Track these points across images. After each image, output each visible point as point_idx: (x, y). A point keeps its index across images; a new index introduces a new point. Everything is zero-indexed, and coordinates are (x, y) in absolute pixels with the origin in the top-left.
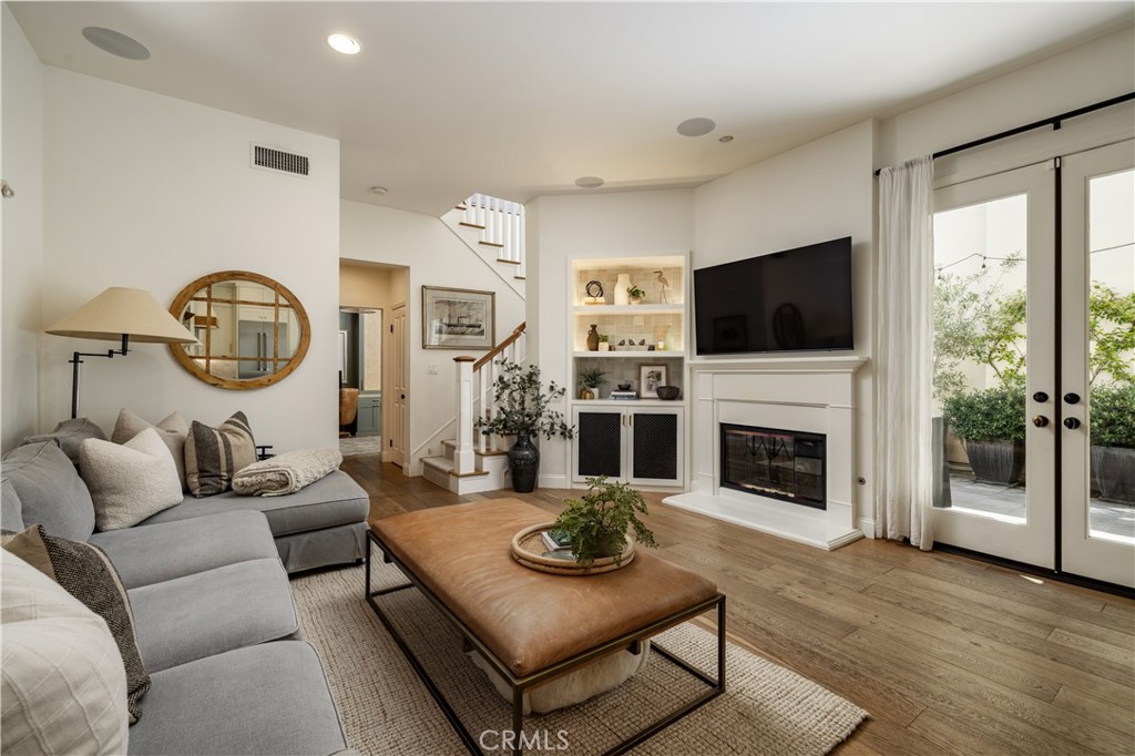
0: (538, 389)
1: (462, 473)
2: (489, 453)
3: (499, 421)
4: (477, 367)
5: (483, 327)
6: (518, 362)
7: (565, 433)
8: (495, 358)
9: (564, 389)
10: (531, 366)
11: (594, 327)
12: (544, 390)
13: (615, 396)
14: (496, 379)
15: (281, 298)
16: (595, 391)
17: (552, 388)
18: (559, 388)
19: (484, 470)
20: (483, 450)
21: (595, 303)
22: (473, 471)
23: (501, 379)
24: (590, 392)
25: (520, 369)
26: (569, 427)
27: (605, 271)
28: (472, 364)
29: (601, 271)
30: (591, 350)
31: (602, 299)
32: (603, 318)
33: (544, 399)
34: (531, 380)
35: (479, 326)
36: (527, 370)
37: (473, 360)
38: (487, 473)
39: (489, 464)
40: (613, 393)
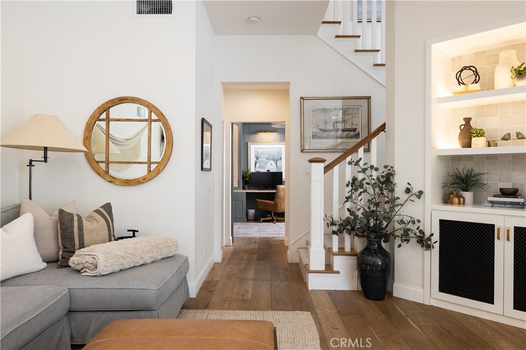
0: (392, 191)
1: (311, 268)
2: (342, 251)
3: (347, 221)
4: (327, 169)
5: (359, 129)
6: (374, 163)
7: (424, 242)
8: (348, 159)
9: (421, 193)
10: (386, 167)
11: (468, 120)
12: (399, 191)
13: (493, 203)
14: (349, 178)
15: (153, 114)
16: (468, 196)
17: (408, 191)
18: (415, 190)
19: (335, 269)
20: (335, 249)
21: (467, 92)
22: (323, 268)
23: (354, 179)
24: (459, 197)
25: (377, 169)
26: (427, 234)
27: (484, 52)
28: (322, 166)
29: (480, 54)
30: (464, 147)
31: (477, 86)
32: (481, 109)
33: (398, 202)
34: (387, 181)
35: (355, 130)
36: (382, 171)
37: (323, 161)
38: (338, 272)
39: (339, 262)
40: (491, 199)
